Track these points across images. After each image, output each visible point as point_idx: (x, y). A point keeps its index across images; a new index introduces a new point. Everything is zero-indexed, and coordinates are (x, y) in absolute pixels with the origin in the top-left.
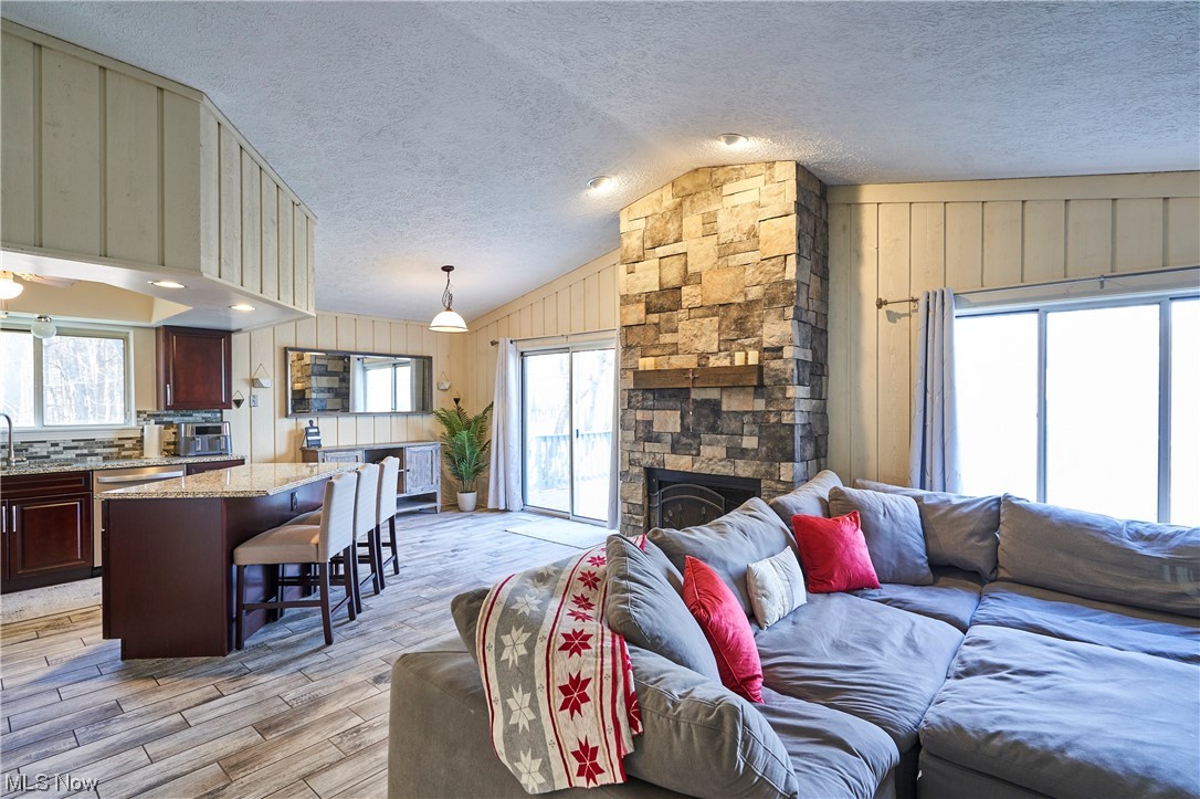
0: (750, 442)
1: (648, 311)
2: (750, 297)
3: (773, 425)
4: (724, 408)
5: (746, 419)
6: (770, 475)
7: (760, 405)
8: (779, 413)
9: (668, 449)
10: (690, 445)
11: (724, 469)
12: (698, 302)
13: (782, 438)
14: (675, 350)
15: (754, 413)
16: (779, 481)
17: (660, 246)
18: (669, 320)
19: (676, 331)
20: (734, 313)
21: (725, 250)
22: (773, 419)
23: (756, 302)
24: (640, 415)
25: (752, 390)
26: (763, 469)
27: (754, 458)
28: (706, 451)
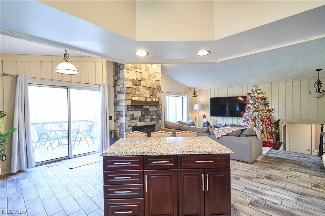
0: (154, 117)
1: (133, 85)
2: (154, 87)
3: (158, 113)
4: (150, 110)
5: (154, 112)
6: (158, 123)
7: (156, 109)
8: (159, 111)
9: (138, 121)
10: (144, 119)
11: (150, 123)
12: (145, 85)
13: (160, 116)
14: (140, 96)
15: (155, 111)
16: (159, 124)
17: (136, 68)
18: (138, 88)
19: (140, 91)
20: (152, 90)
21: (150, 76)
22: (158, 112)
23: (155, 88)
24: (131, 113)
25: (154, 106)
26: (157, 122)
27: (156, 120)
28: (147, 120)
